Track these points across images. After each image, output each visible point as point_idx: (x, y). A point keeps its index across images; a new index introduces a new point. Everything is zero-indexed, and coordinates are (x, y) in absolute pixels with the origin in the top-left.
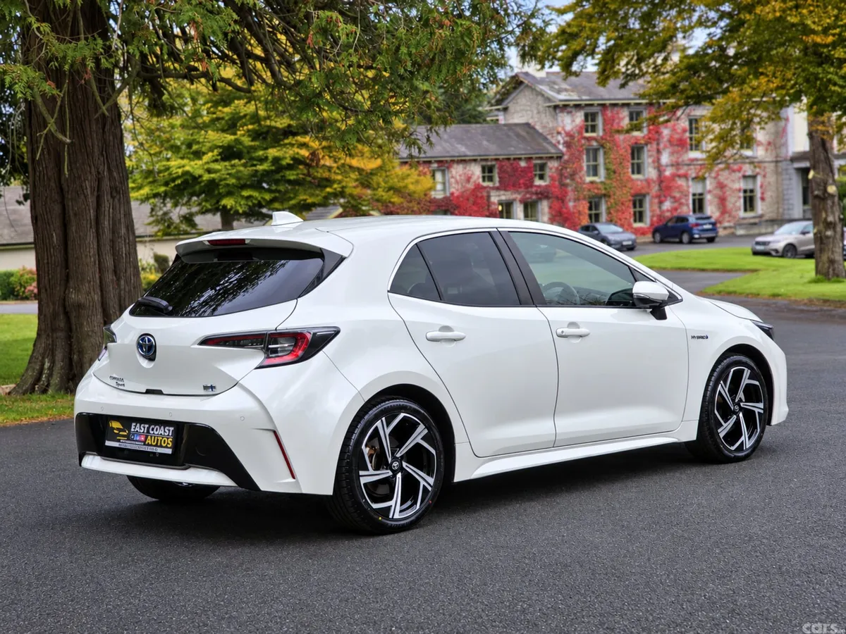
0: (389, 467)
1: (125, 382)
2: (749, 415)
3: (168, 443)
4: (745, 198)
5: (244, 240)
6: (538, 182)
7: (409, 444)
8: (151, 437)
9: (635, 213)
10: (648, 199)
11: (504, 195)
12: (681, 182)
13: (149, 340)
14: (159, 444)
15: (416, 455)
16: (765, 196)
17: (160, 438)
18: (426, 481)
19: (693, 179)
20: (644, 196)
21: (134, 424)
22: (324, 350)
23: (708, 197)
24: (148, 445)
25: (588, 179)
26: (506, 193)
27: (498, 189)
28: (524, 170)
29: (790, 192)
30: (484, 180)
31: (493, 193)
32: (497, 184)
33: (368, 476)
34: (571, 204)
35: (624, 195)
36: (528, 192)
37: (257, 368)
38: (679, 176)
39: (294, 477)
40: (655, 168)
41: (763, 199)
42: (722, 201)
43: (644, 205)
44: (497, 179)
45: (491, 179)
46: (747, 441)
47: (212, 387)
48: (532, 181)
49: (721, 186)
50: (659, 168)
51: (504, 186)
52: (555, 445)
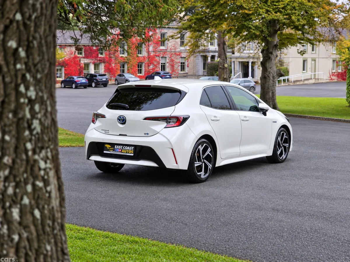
0: (201, 161)
1: (109, 131)
2: (285, 147)
3: (131, 152)
4: (181, 66)
5: (151, 85)
6: (100, 56)
7: (206, 154)
8: (124, 150)
9: (138, 69)
10: (143, 65)
11: (86, 60)
12: (157, 58)
13: (123, 118)
14: (127, 152)
15: (208, 158)
16: (189, 65)
17: (128, 151)
18: (210, 166)
19: (162, 57)
20: (142, 63)
21: (116, 146)
22: (186, 122)
23: (167, 65)
24: (123, 152)
25: (121, 55)
26: (88, 60)
27: (84, 58)
28: (95, 51)
29: (198, 64)
30: (78, 54)
31: (82, 59)
32: (84, 56)
33: (197, 164)
34: (113, 65)
35: (135, 62)
36: (96, 60)
37: (164, 128)
38: (156, 56)
39: (177, 164)
40: (147, 52)
41: (188, 66)
42: (172, 66)
43: (142, 67)
44: (83, 53)
45: (81, 54)
46: (284, 156)
47: (148, 134)
48: (98, 55)
49: (172, 61)
50: (148, 52)
51: (86, 57)
52: (240, 156)
